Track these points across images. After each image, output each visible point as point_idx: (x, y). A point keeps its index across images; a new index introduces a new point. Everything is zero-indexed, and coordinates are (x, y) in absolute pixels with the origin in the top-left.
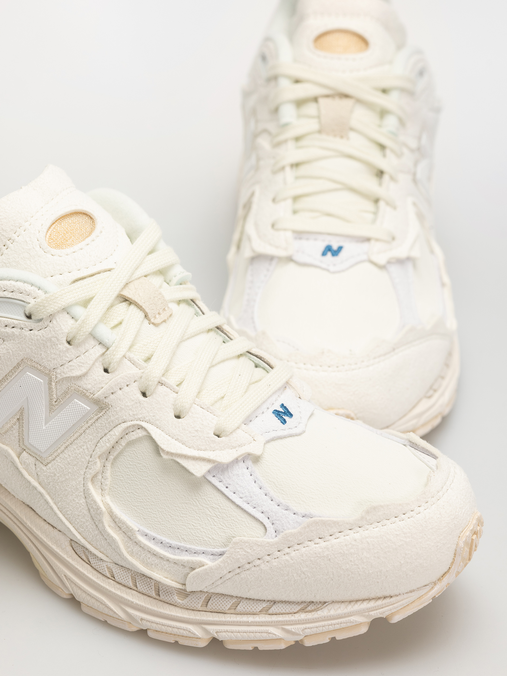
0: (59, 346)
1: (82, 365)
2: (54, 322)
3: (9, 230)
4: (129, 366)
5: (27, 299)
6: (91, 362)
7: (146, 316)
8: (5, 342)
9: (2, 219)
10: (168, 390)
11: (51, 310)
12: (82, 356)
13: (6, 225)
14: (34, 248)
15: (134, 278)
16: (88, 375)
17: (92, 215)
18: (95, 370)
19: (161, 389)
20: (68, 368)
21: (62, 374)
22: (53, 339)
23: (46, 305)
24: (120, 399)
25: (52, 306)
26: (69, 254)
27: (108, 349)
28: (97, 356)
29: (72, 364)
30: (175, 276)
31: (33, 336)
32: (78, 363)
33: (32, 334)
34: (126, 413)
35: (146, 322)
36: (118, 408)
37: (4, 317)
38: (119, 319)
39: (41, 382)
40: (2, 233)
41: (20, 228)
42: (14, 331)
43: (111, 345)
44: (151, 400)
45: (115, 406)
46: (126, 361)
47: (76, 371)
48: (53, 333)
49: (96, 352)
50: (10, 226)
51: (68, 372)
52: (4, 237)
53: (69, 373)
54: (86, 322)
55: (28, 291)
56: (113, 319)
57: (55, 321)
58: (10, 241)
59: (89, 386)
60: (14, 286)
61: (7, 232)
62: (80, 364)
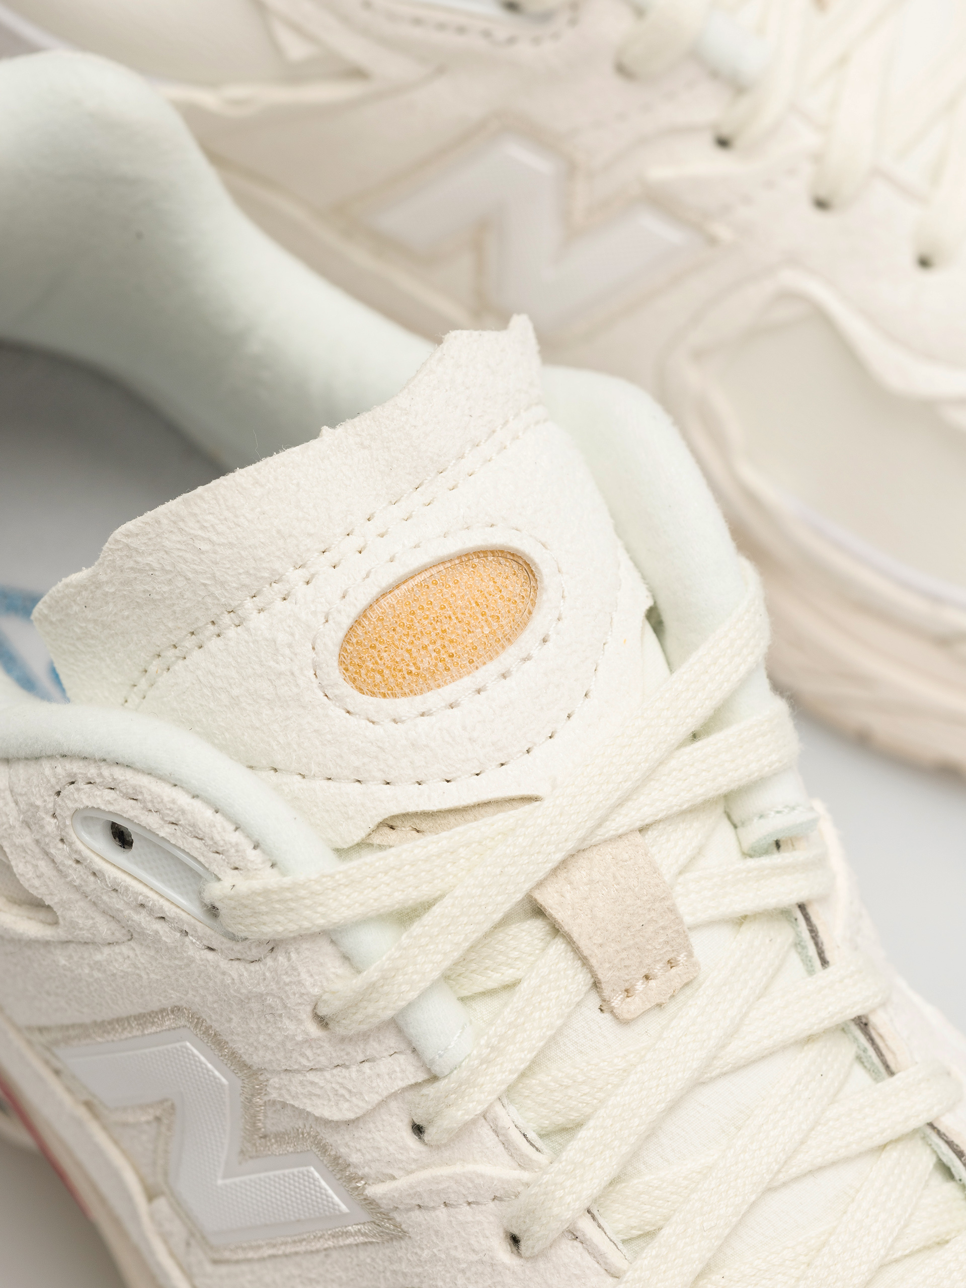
0: (286, 1021)
1: (347, 1096)
2: (280, 958)
3: (235, 585)
4: (488, 1148)
5: (216, 864)
6: (376, 1098)
7: (596, 985)
8: (132, 943)
9: (219, 544)
10: (589, 1260)
11: (273, 927)
12: (354, 1069)
13: (228, 568)
14: (292, 674)
15: (598, 837)
16: (361, 1125)
17: (536, 568)
18: (383, 1120)
19: (569, 1250)
20: (304, 1085)
21: (284, 1092)
22: (270, 1000)
23: (264, 908)
24: (437, 1232)
25: (280, 918)
26: (404, 718)
27: (434, 1078)
28: (397, 1089)
29: (316, 1080)
30: (761, 816)
31: (211, 970)
32: (337, 1087)
33: (212, 964)
34: (448, 1275)
35: (594, 1001)
36: (426, 1252)
37: (141, 882)
38: (508, 974)
39: (222, 1085)
40: (212, 589)
41: (274, 584)
42: (161, 933)
43: (446, 1074)
44: (528, 1272)
45: (419, 1242)
46: (485, 1131)
47: (324, 1105)
48: (274, 986)
49: (395, 1071)
50: (240, 574)
51: (301, 1096)
52: (216, 602)
53: (305, 1100)
54: (383, 986)
55: (222, 843)
56: (486, 969)
57: (284, 954)
58: (231, 617)
59: (355, 1158)
60: (183, 812)
61: (226, 590)
62: (342, 1091)
